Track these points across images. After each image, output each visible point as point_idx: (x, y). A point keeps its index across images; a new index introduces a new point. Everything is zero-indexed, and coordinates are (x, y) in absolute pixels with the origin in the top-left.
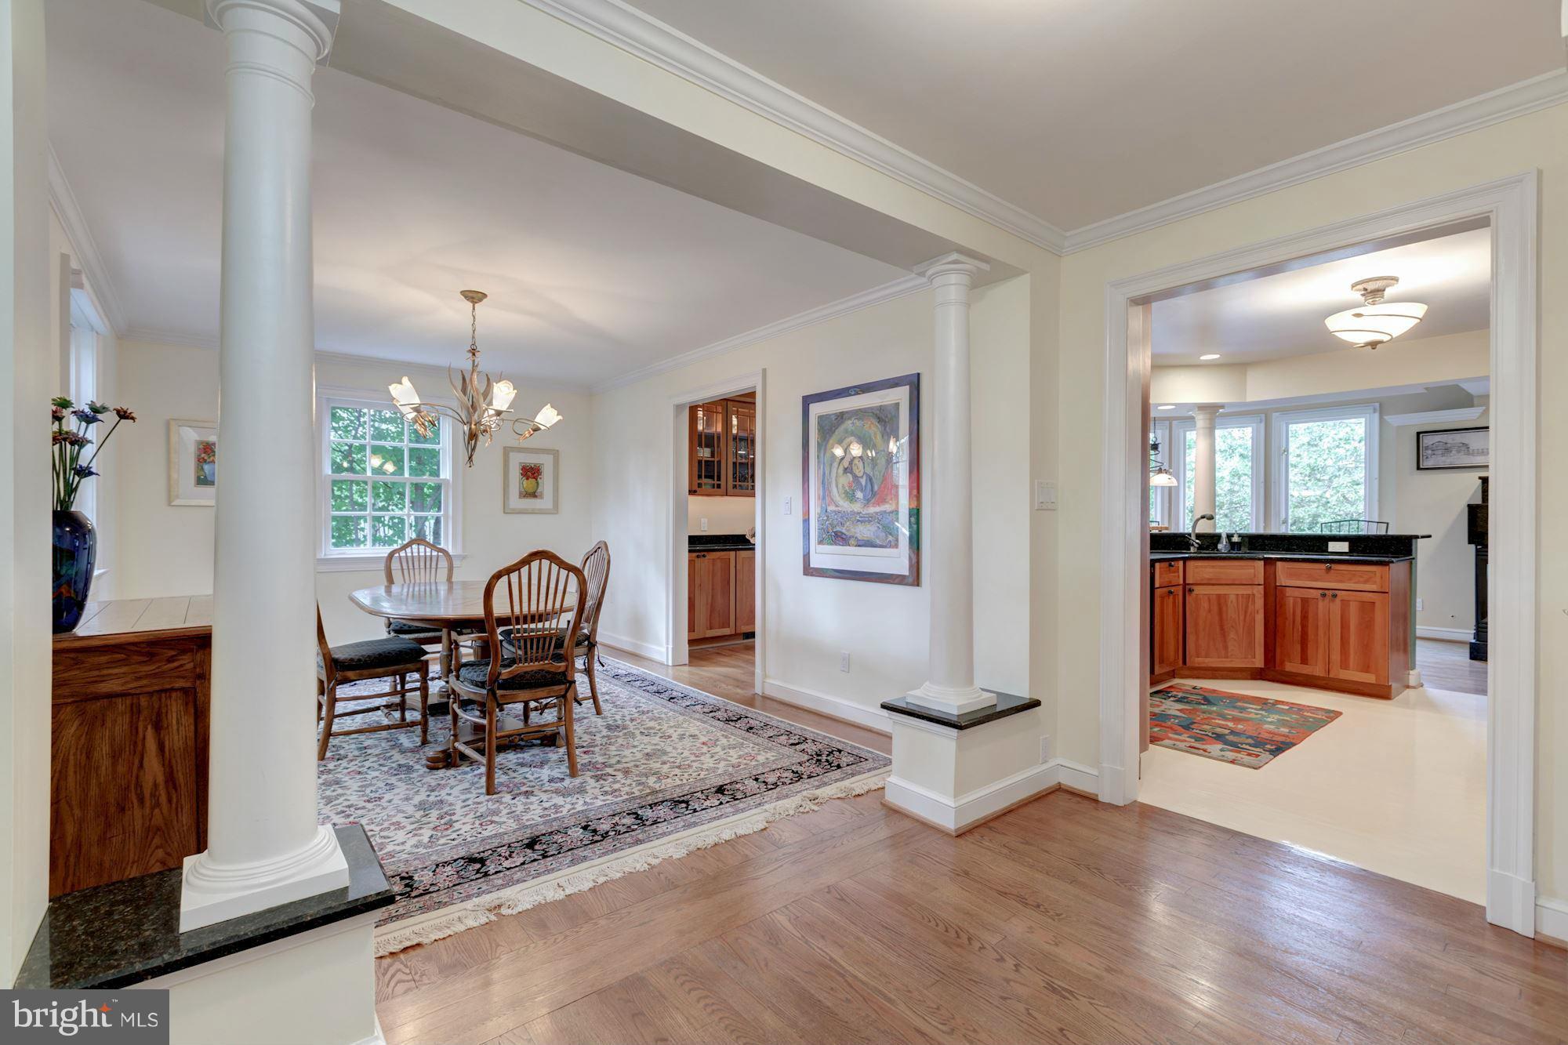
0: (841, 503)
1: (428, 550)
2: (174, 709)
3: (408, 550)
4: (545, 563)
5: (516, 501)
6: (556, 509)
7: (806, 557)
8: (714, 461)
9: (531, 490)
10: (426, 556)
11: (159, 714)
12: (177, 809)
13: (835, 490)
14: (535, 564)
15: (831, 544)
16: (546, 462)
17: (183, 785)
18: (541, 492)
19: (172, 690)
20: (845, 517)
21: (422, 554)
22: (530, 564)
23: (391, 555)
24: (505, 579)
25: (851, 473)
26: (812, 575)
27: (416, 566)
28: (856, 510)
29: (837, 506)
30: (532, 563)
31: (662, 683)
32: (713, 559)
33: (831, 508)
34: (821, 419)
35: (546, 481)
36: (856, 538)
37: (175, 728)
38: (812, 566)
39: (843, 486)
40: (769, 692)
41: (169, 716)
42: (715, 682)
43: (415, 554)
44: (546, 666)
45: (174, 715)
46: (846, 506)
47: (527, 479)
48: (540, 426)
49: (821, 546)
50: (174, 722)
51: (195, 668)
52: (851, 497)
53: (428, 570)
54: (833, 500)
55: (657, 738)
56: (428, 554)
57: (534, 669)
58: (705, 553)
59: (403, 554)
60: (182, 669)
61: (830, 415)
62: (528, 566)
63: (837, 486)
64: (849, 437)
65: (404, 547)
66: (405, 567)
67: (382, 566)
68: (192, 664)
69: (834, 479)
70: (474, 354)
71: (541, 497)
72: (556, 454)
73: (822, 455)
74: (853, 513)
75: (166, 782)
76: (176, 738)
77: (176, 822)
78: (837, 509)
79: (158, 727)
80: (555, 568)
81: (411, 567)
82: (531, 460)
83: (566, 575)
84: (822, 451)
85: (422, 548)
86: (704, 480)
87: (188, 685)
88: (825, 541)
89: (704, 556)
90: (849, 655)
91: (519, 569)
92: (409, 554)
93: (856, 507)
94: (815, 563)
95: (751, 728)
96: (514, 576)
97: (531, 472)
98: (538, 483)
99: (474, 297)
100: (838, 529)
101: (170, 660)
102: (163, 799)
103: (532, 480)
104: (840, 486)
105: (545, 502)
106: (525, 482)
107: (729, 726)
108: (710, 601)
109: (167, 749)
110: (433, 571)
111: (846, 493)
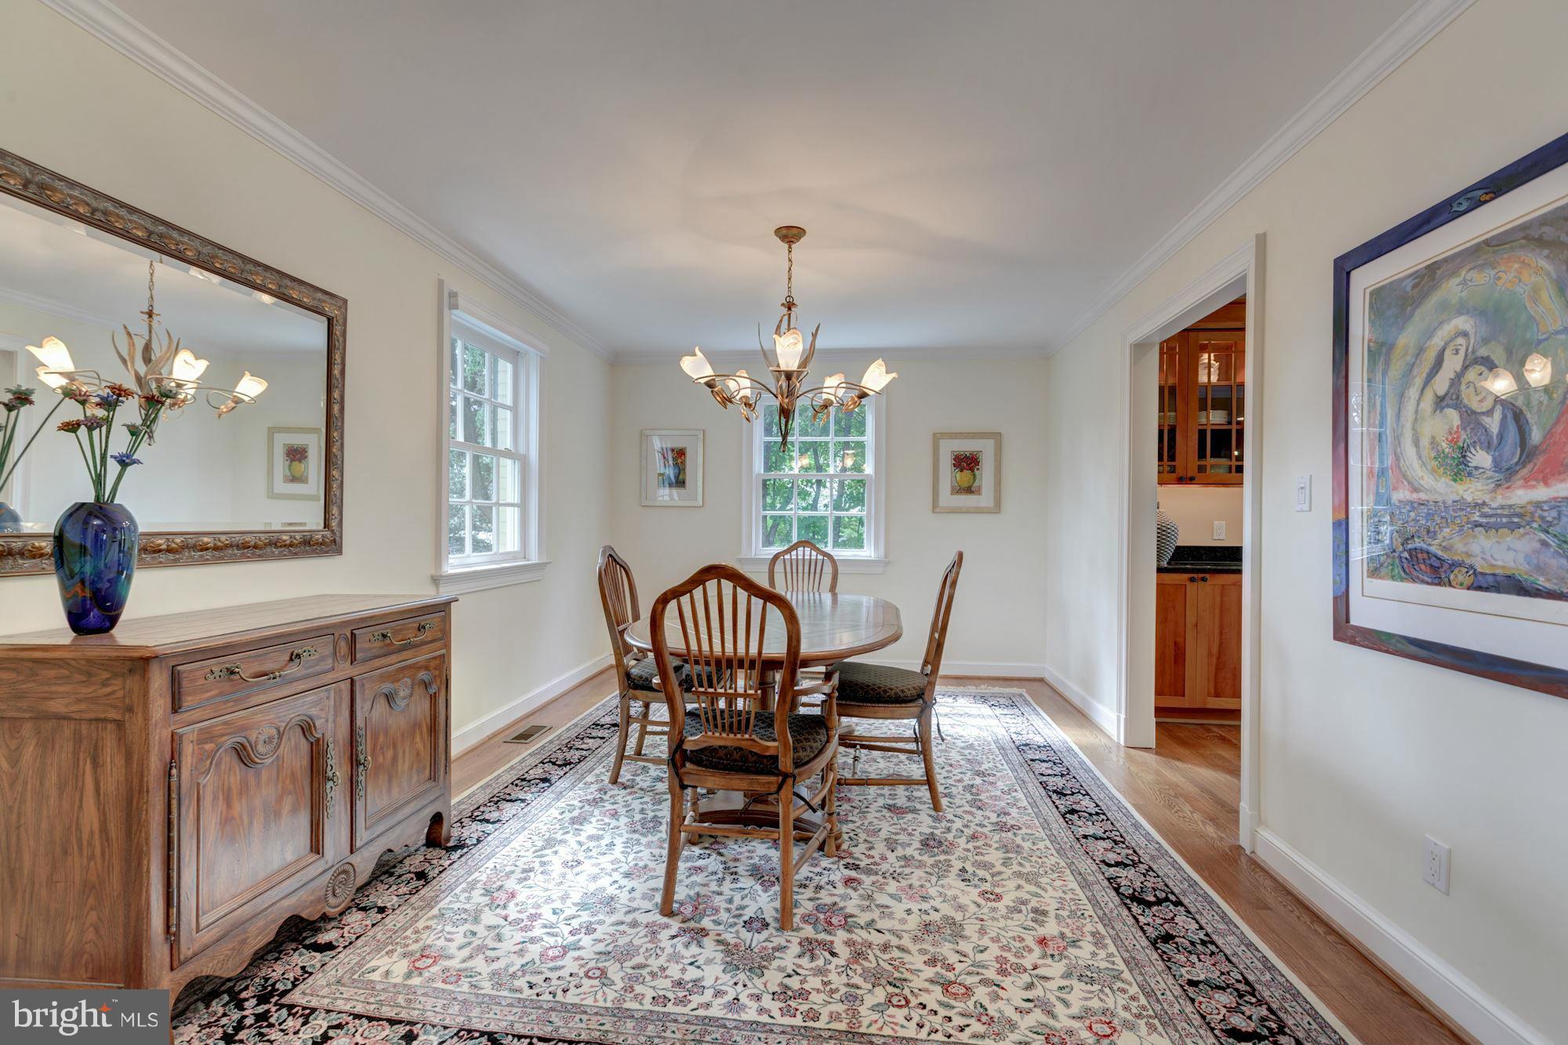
0: (1427, 480)
1: (814, 553)
2: (109, 744)
3: (794, 553)
4: (727, 586)
5: (947, 498)
6: (997, 507)
7: (1342, 603)
8: (1230, 430)
9: (965, 485)
10: (810, 559)
11: (96, 748)
12: (109, 868)
13: (1410, 451)
14: (711, 585)
15: (1402, 580)
16: (985, 449)
17: (114, 839)
18: (979, 487)
19: (104, 720)
20: (1437, 513)
21: (807, 557)
22: (704, 584)
23: (776, 557)
24: (673, 604)
25: (1456, 407)
26: (1353, 642)
27: (800, 570)
28: (1469, 499)
29: (1416, 490)
30: (707, 583)
31: (1082, 775)
32: (1223, 586)
33: (1402, 495)
34: (1378, 296)
35: (986, 473)
36: (1472, 567)
37: (109, 767)
38: (1354, 621)
39: (1434, 442)
40: (1263, 855)
41: (105, 752)
42: (1176, 796)
43: (800, 557)
44: (744, 743)
45: (109, 751)
46: (1442, 488)
47: (961, 471)
48: (867, 391)
49: (1375, 581)
50: (109, 760)
51: (124, 697)
52: (1460, 467)
53: (812, 575)
54: (1405, 476)
55: (974, 893)
56: (813, 557)
57: (728, 744)
58: (1207, 576)
59: (787, 557)
60: (114, 697)
61: (1402, 280)
62: (701, 587)
63: (1416, 442)
64: (1449, 320)
65: (789, 551)
66: (788, 570)
67: (766, 568)
68: (122, 692)
69: (1408, 426)
70: (789, 309)
71: (978, 492)
72: (997, 437)
73: (1379, 376)
74: (1461, 505)
75: (101, 831)
76: (110, 779)
77: (107, 884)
78: (1415, 496)
79: (96, 764)
80: (742, 595)
81: (795, 571)
82: (967, 447)
83: (761, 607)
84: (1380, 367)
85: (807, 550)
86: (1210, 461)
87: (118, 717)
88: (1384, 571)
89: (1204, 580)
90: (1450, 852)
91: (690, 591)
92: (794, 557)
93: (1472, 491)
94: (1359, 617)
95: (1168, 938)
96: (685, 600)
97: (967, 463)
98: (974, 475)
99: (790, 235)
100: (1418, 543)
101: (104, 684)
102: (98, 851)
103: (967, 473)
104: (1425, 442)
105: (985, 499)
106: (958, 475)
107: (1126, 912)
108: (1215, 650)
109: (102, 794)
110: (818, 575)
111: (1440, 456)
